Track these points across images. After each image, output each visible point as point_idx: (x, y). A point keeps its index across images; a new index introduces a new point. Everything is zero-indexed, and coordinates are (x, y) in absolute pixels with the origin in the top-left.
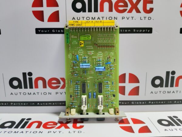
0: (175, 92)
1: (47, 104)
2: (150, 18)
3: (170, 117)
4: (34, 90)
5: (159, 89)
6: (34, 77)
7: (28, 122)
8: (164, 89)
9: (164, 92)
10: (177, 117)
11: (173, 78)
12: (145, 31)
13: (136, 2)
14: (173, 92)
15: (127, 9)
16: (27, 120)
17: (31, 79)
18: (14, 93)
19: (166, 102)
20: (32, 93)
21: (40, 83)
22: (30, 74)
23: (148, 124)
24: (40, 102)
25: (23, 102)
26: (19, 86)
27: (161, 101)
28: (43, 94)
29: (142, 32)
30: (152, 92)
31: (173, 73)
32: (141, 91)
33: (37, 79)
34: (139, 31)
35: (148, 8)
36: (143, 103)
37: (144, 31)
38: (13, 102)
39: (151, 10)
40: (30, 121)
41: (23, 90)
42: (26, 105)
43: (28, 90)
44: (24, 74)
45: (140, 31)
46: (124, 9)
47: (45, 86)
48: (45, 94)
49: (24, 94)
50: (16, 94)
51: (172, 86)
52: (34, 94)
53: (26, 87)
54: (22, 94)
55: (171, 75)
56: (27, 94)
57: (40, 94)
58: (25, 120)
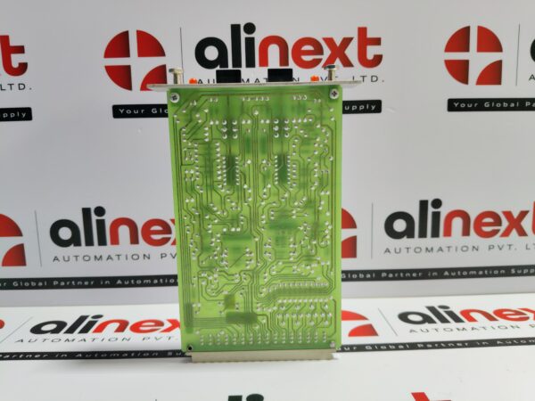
0: (445, 249)
1: (139, 282)
2: (374, 79)
3: (432, 309)
4: (109, 249)
5: (405, 241)
6: (109, 219)
7: (96, 322)
8: (416, 241)
9: (418, 250)
10: (447, 308)
11: (436, 216)
12: (365, 107)
13: (342, 43)
14: (441, 249)
15: (320, 60)
16: (94, 317)
17: (101, 224)
18: (60, 258)
19: (425, 274)
20: (105, 257)
21: (124, 231)
22: (100, 211)
23: (372, 320)
24: (123, 279)
25: (83, 279)
26: (75, 240)
27: (411, 271)
28: (129, 257)
29: (357, 111)
30: (388, 251)
31: (437, 203)
32: (361, 247)
33: (117, 223)
34: (351, 108)
35: (370, 56)
36: (369, 276)
37: (362, 107)
38: (60, 280)
39: (378, 59)
40: (100, 321)
41: (83, 249)
42: (89, 286)
43: (96, 249)
44: (86, 212)
45: (354, 108)
46: (314, 60)
47: (134, 240)
48: (135, 257)
49: (86, 258)
50: (66, 259)
51: (435, 234)
52: (109, 257)
53: (89, 242)
54: (80, 258)
55: (431, 210)
56: (93, 258)
57: (122, 258)
58: (89, 319)
